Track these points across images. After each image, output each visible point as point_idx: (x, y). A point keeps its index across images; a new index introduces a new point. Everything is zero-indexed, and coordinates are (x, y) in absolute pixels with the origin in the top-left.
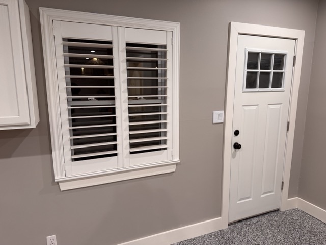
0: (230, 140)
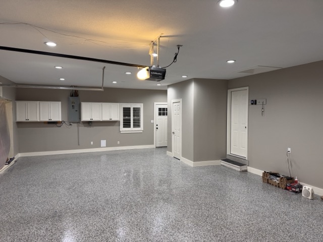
0: (155, 127)
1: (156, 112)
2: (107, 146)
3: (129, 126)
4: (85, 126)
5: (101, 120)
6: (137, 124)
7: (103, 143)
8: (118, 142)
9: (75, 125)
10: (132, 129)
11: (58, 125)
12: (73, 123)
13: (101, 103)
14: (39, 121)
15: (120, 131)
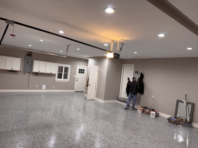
0: (76, 79)
1: (78, 71)
2: (46, 89)
3: (61, 78)
4: (33, 75)
5: (45, 73)
6: (66, 77)
7: (44, 87)
8: (53, 87)
9: (27, 74)
10: (62, 80)
11: (16, 73)
12: (26, 72)
13: (46, 62)
14: (4, 69)
15: (55, 80)
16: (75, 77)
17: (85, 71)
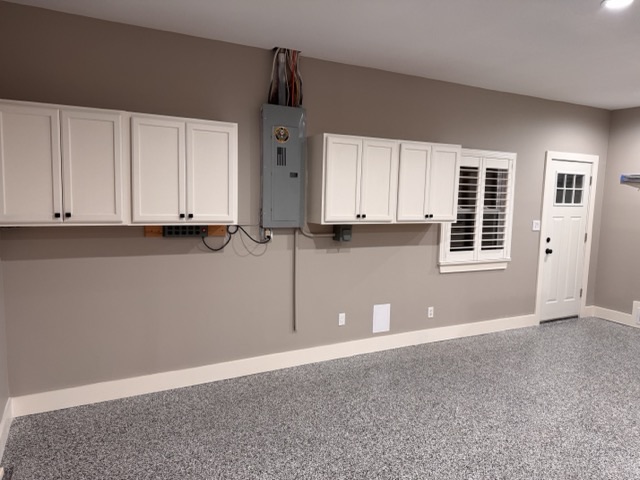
1: (551, 188)
2: (397, 326)
3: (470, 245)
4: (318, 247)
6: (492, 241)
7: (382, 315)
8: (431, 309)
9: (280, 241)
10: (477, 256)
11: (211, 241)
12: (278, 230)
13: (394, 144)
14: (126, 222)
15: (439, 266)
16: (540, 232)
17: (585, 187)
